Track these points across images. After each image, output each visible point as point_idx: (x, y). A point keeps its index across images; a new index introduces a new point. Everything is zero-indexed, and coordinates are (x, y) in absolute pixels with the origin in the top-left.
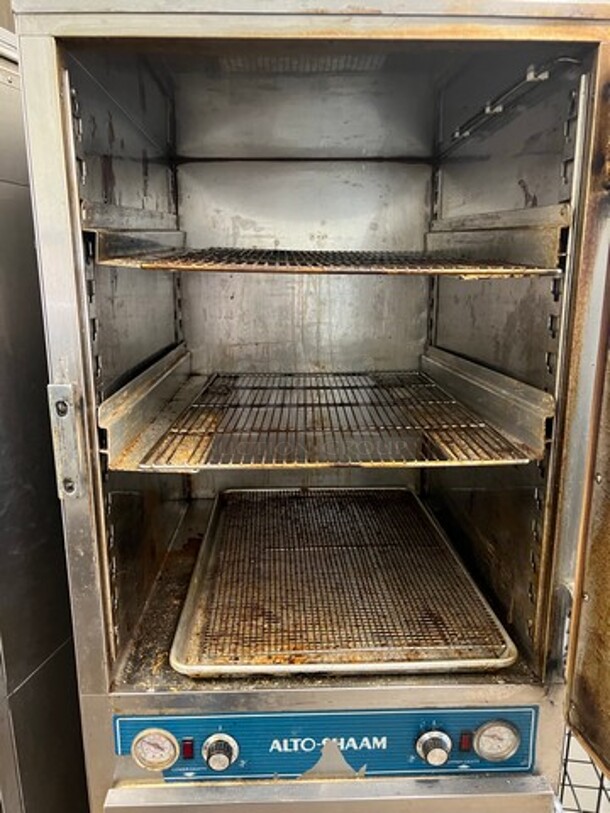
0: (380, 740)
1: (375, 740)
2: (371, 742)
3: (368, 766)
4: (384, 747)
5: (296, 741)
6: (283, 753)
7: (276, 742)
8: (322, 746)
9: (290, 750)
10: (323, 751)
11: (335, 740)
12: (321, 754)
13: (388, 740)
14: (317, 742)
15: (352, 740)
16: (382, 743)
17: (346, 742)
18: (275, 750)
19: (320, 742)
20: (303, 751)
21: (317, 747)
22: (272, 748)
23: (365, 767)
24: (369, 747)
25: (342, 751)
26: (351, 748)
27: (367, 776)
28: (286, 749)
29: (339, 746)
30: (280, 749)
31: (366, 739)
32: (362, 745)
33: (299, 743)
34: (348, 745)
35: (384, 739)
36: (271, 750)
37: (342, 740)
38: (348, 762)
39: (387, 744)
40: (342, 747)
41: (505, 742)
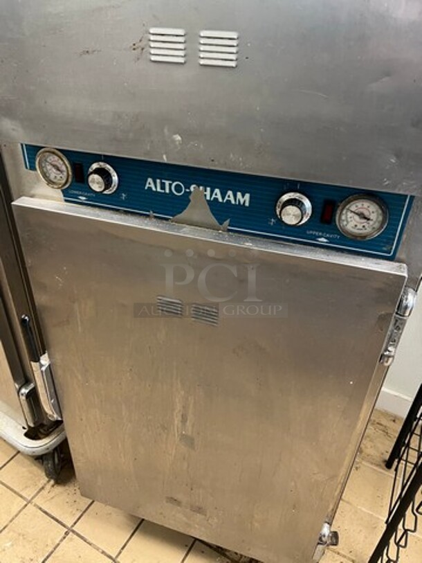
0: (243, 196)
1: (239, 195)
2: (235, 196)
3: (230, 221)
4: (247, 204)
5: (167, 183)
6: (156, 192)
7: (150, 180)
8: (190, 192)
9: (163, 191)
10: (191, 197)
11: (201, 188)
12: (189, 201)
13: (251, 198)
14: (185, 188)
15: (217, 191)
16: (245, 199)
17: (212, 192)
18: (150, 188)
19: (189, 188)
20: (174, 194)
21: (185, 191)
22: (147, 185)
23: (227, 222)
24: (233, 202)
25: (207, 201)
26: (216, 199)
27: (229, 230)
28: (159, 190)
29: (205, 195)
30: (154, 189)
31: (230, 193)
32: (226, 198)
33: (170, 185)
34: (214, 196)
35: (247, 196)
36: (146, 188)
37: (208, 189)
38: (213, 214)
39: (250, 202)
40: (208, 198)
41: (371, 223)
